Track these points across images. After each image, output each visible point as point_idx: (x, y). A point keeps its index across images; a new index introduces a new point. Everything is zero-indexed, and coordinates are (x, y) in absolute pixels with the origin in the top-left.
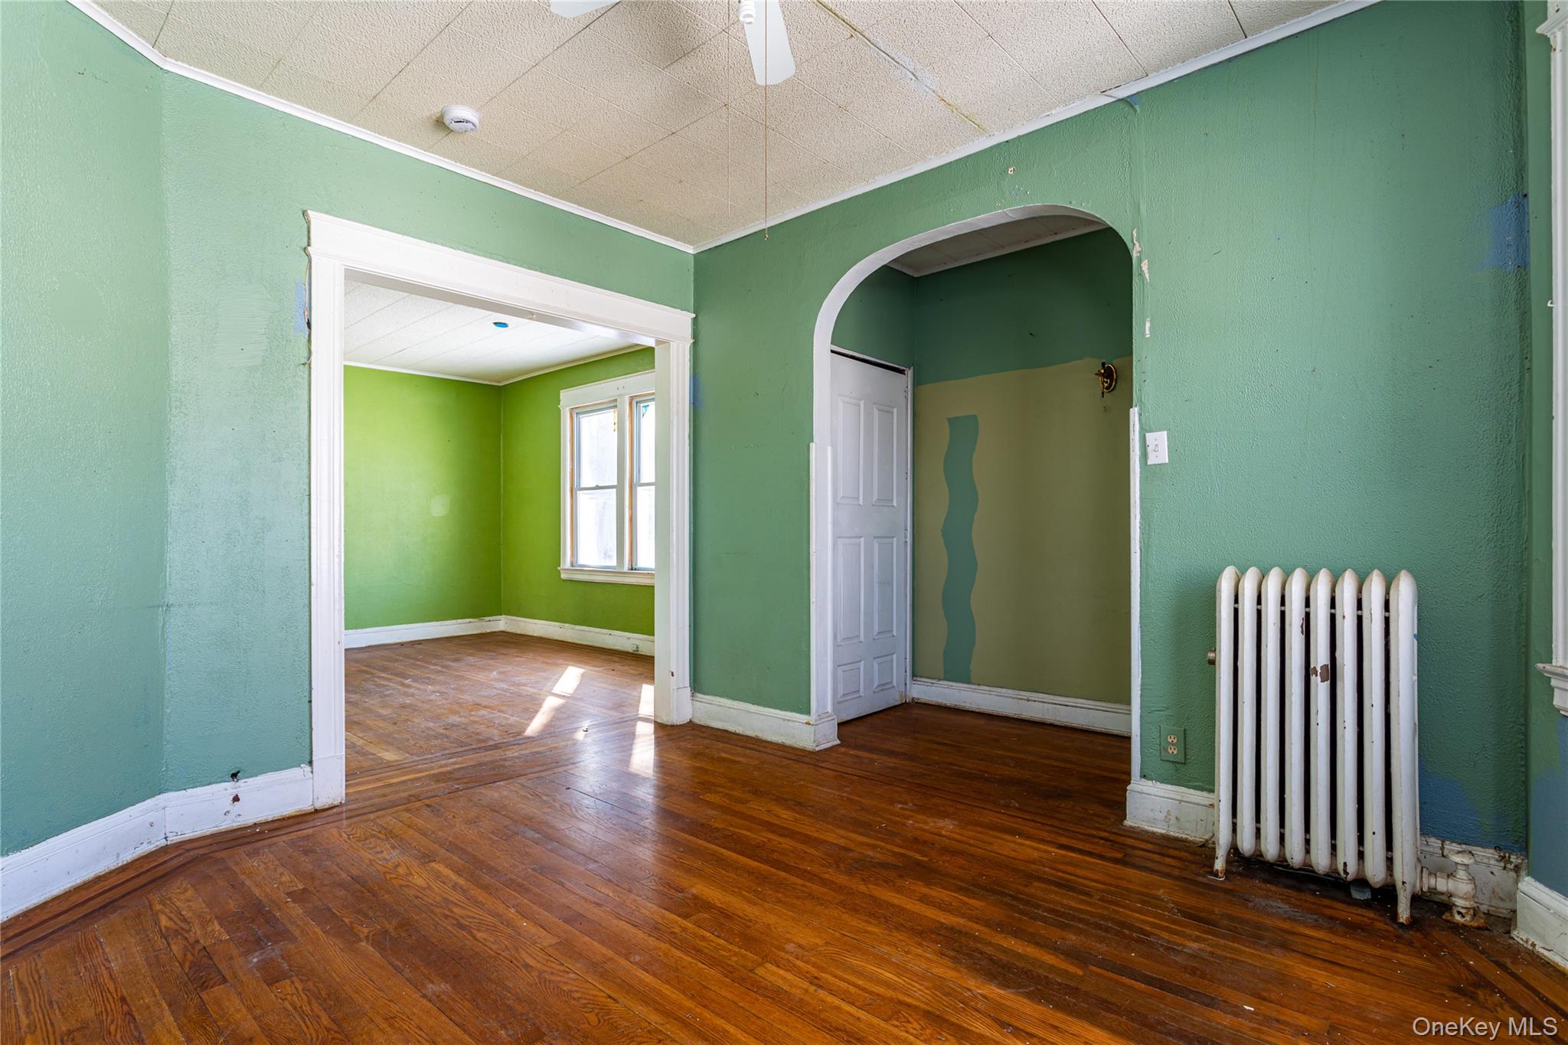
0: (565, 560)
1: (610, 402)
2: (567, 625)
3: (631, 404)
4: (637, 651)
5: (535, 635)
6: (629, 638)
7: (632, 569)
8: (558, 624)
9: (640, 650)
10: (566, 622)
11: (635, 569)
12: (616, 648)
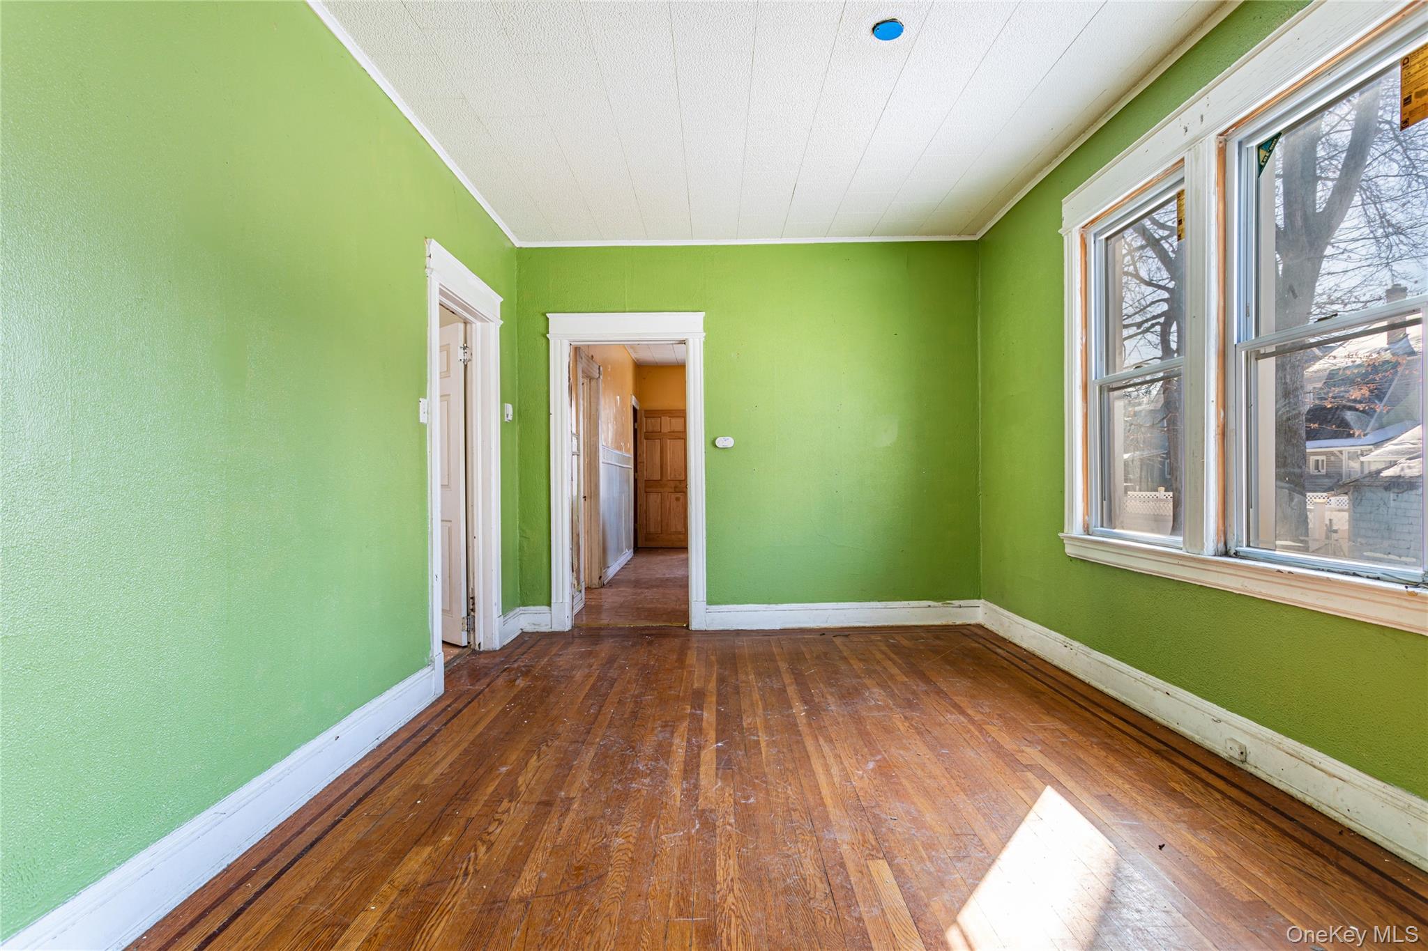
0: (1071, 523)
1: (1168, 173)
2: (1076, 644)
3: (1222, 153)
4: (1243, 762)
5: (1025, 646)
6: (1219, 721)
7: (1226, 554)
8: (1061, 637)
9: (1250, 759)
10: (1074, 638)
11: (1237, 555)
12: (1182, 729)
